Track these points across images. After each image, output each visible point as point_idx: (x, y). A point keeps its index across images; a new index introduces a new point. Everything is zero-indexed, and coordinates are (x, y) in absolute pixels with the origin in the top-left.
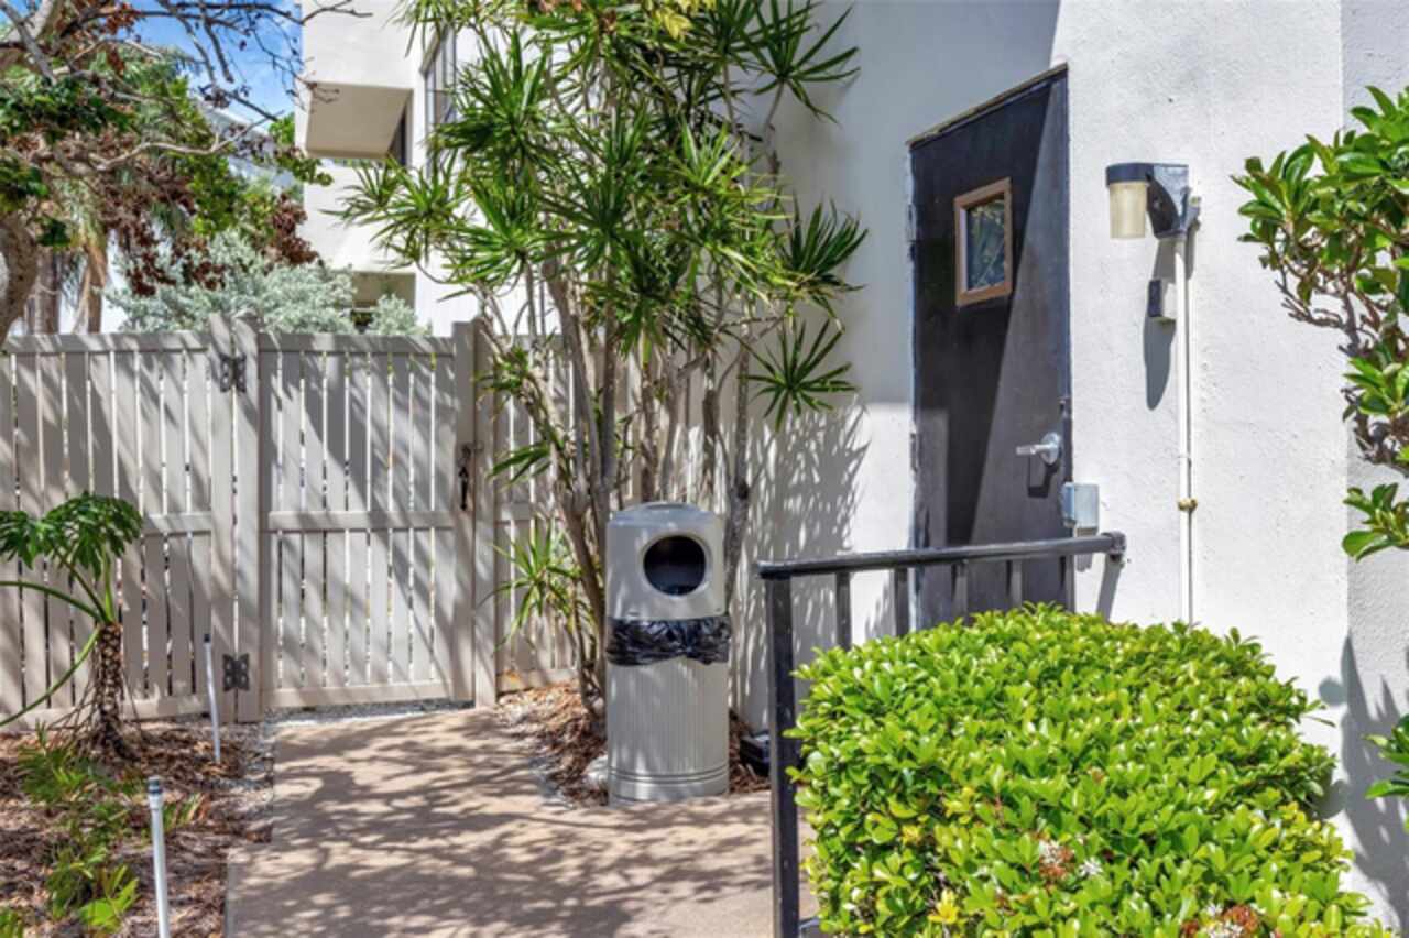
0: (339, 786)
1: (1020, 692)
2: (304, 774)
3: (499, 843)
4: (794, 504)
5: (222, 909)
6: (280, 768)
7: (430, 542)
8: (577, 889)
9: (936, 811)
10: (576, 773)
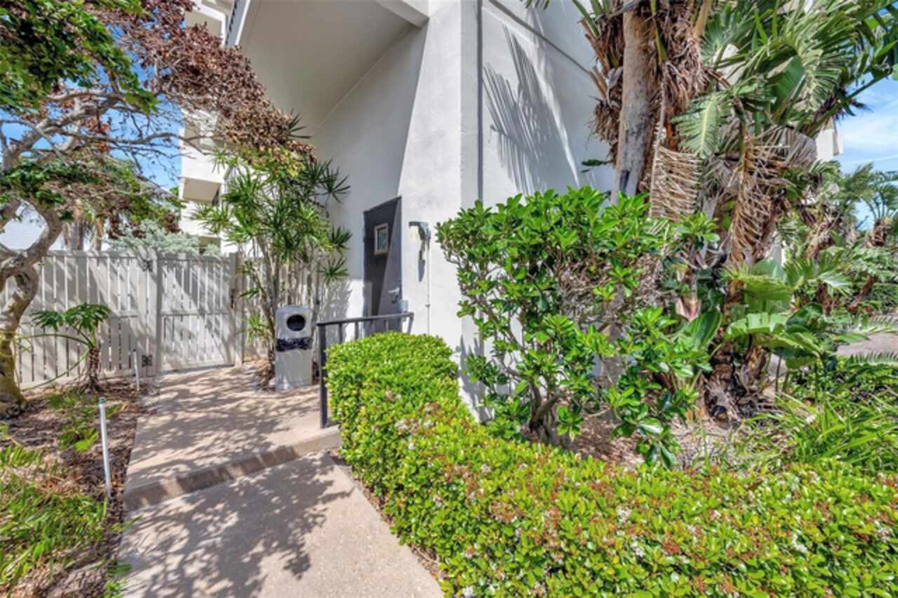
0: (184, 394)
1: (384, 354)
2: (172, 391)
3: (238, 406)
4: (332, 306)
5: (133, 438)
6: (162, 390)
7: (220, 318)
8: (262, 417)
9: (360, 386)
10: (266, 383)
